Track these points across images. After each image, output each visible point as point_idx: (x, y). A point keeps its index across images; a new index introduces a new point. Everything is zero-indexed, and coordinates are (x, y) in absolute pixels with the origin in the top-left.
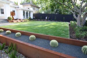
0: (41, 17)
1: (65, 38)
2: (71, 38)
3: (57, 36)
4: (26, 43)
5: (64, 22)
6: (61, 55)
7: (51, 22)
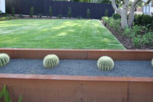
0: (32, 8)
1: (120, 50)
2: (128, 49)
3: (102, 48)
4: (41, 77)
5: (90, 20)
6: (129, 80)
7: (61, 20)
